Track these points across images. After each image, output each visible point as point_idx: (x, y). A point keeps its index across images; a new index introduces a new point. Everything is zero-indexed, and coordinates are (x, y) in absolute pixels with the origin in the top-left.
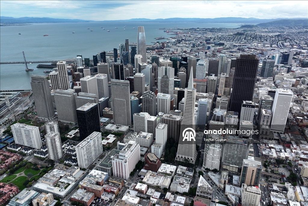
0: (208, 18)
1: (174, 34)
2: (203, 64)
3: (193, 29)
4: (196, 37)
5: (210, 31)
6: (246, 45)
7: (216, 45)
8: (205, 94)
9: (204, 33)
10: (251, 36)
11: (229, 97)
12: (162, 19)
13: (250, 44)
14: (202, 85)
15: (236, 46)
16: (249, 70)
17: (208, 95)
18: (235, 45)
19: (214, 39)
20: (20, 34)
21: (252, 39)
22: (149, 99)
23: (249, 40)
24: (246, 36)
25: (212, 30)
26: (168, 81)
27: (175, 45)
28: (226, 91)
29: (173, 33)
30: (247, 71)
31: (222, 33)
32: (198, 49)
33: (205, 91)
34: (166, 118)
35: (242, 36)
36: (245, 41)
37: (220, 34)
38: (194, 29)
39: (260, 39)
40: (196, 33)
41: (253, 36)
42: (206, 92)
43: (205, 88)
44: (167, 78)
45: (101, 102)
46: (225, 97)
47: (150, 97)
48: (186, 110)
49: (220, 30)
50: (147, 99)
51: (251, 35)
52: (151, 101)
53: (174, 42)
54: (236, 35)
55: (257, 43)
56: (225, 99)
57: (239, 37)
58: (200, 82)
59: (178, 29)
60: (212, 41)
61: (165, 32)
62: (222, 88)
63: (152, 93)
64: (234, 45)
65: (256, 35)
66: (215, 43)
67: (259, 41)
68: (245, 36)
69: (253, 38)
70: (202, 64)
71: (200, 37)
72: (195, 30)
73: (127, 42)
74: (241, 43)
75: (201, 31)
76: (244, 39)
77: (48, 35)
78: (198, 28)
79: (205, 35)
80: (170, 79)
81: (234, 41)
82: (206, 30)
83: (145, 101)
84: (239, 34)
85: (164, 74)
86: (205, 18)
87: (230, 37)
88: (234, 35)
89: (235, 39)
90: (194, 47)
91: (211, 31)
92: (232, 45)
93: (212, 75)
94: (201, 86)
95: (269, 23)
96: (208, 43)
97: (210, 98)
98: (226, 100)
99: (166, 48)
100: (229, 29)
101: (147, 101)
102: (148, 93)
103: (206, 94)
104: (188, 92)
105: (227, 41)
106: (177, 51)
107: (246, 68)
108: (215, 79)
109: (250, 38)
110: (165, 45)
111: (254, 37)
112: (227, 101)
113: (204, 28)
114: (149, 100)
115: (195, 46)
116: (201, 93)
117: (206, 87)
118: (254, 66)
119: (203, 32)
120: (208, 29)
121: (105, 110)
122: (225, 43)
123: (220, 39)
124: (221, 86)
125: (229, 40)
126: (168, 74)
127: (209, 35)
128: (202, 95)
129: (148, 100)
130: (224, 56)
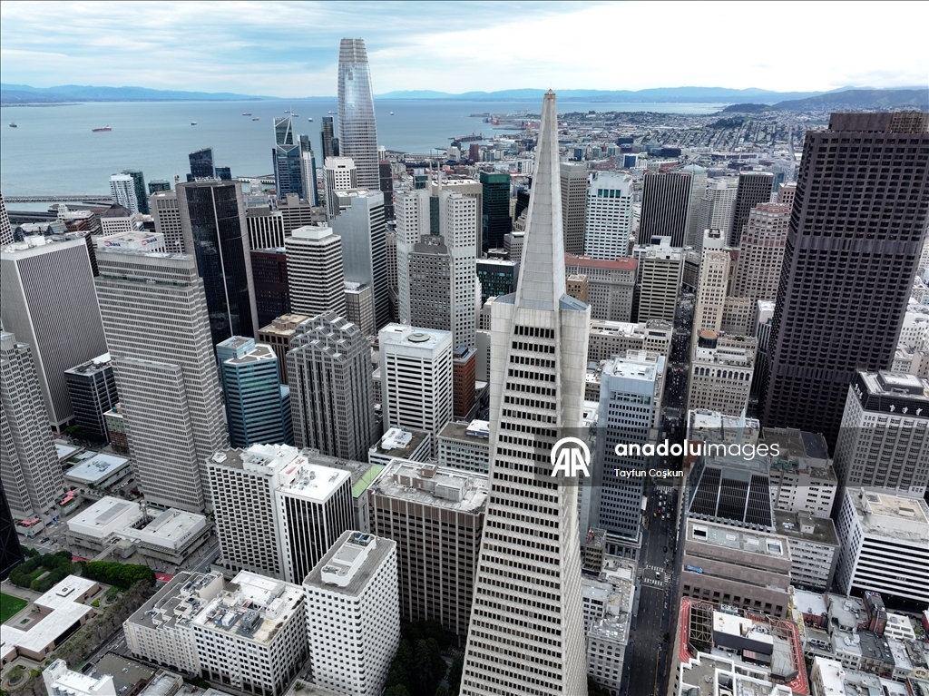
0: (621, 90)
1: (515, 127)
2: (618, 191)
3: (576, 114)
4: (587, 134)
5: (629, 120)
6: (754, 157)
7: (653, 155)
8: (628, 329)
9: (611, 125)
10: (765, 130)
11: (751, 344)
12: (484, 94)
13: (765, 151)
14: (615, 285)
15: (722, 157)
16: (884, 200)
17: (647, 331)
18: (717, 156)
19: (645, 140)
20: (15, 126)
21: (769, 138)
22: (323, 362)
23: (761, 142)
24: (749, 129)
25: (634, 118)
26: (447, 263)
27: (515, 154)
28: (735, 311)
29: (512, 126)
30: (872, 206)
31: (667, 125)
32: (593, 166)
33: (629, 312)
34: (393, 492)
35: (736, 130)
36: (746, 144)
37: (662, 128)
38: (579, 114)
39: (795, 138)
40: (586, 124)
41: (771, 130)
42: (634, 320)
43: (630, 301)
44: (442, 247)
45: (102, 369)
46: (731, 342)
47: (332, 346)
48: (506, 484)
49: (662, 117)
50: (314, 360)
51: (766, 128)
52: (333, 369)
53: (512, 146)
54: (714, 128)
55: (788, 149)
56: (737, 358)
57: (728, 133)
58: (607, 272)
59: (529, 116)
60: (637, 143)
61: (487, 121)
62: (712, 297)
63: (341, 323)
64: (713, 156)
65: (783, 128)
66: (648, 150)
67: (795, 143)
68: (745, 130)
69: (773, 136)
70: (615, 188)
71: (598, 135)
72: (582, 117)
73: (325, 128)
74: (736, 149)
75: (600, 119)
76: (742, 140)
77: (110, 129)
78: (590, 113)
79: (615, 130)
80: (456, 252)
81: (711, 145)
82: (615, 119)
83: (305, 369)
84: (723, 124)
85: (426, 229)
86: (611, 90)
87: (696, 134)
88: (708, 128)
89: (714, 139)
90: (579, 159)
91: (632, 121)
92: (707, 155)
93: (657, 242)
94: (611, 292)
95: (809, 99)
96: (624, 150)
97: (654, 347)
98: (744, 359)
99: (484, 161)
100: (689, 116)
101: (315, 371)
102: (321, 328)
103: (636, 326)
104: (520, 330)
105: (688, 146)
106: (519, 171)
107: (865, 187)
108: (675, 255)
109: (762, 134)
110: (481, 152)
111: (776, 134)
112: (749, 365)
113: (612, 113)
114: (324, 367)
115: (583, 159)
116: (609, 324)
117: (631, 293)
118: (914, 174)
119: (609, 122)
120: (624, 113)
121: (115, 411)
122: (684, 150)
123: (665, 137)
124: (711, 288)
125: (695, 142)
126: (443, 231)
127: (628, 130)
128: (615, 334)
129: (319, 365)
130: (700, 173)
